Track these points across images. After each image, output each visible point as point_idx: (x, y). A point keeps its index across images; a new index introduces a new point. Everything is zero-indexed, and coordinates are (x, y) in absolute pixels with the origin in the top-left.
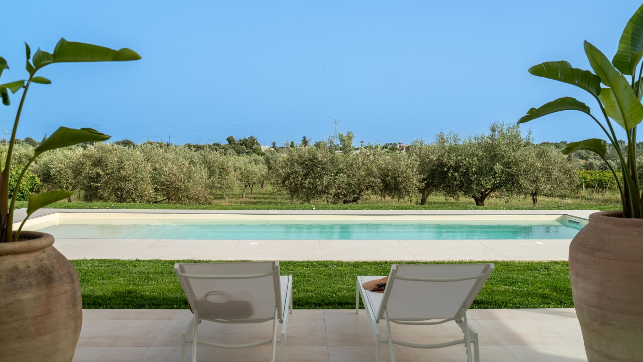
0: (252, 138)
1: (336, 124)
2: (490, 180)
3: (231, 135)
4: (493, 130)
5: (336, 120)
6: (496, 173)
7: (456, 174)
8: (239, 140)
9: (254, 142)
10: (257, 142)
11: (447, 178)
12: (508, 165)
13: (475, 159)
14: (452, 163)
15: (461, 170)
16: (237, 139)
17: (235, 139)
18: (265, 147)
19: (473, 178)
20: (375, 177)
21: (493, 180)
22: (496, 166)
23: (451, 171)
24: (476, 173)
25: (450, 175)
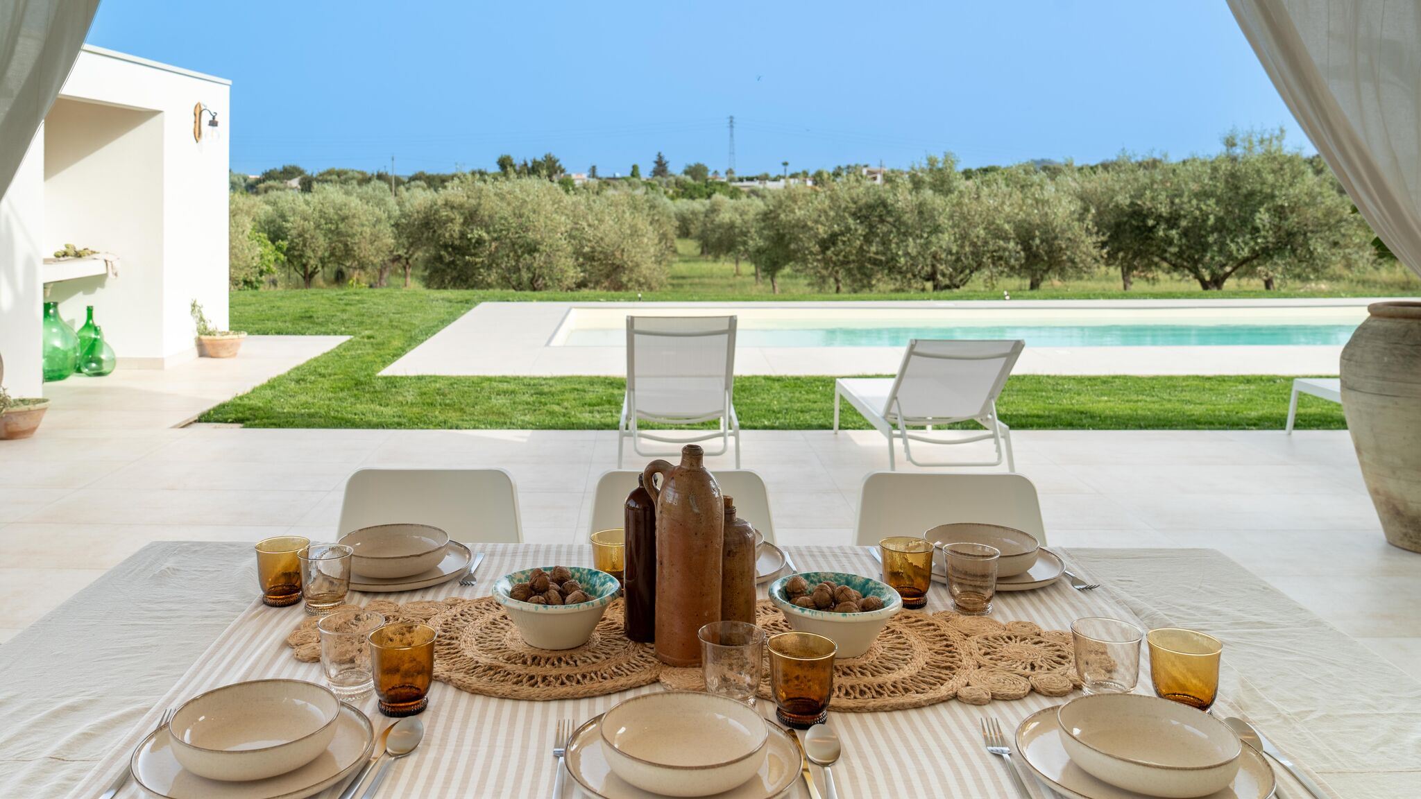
0: (551, 159)
1: (732, 127)
2: (1246, 244)
3: (505, 153)
4: (1230, 143)
5: (731, 118)
6: (1256, 230)
7: (1174, 232)
8: (522, 163)
9: (553, 166)
10: (560, 166)
11: (1152, 239)
12: (1280, 212)
13: (1212, 202)
14: (1164, 210)
15: (1184, 223)
16: (518, 161)
17: (514, 162)
18: (579, 177)
19: (1211, 239)
20: (1006, 239)
21: (1252, 243)
22: (1258, 215)
23: (1163, 226)
24: (1214, 229)
25: (1161, 233)
